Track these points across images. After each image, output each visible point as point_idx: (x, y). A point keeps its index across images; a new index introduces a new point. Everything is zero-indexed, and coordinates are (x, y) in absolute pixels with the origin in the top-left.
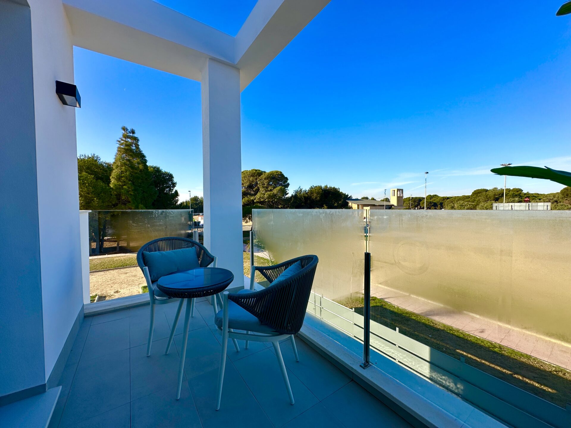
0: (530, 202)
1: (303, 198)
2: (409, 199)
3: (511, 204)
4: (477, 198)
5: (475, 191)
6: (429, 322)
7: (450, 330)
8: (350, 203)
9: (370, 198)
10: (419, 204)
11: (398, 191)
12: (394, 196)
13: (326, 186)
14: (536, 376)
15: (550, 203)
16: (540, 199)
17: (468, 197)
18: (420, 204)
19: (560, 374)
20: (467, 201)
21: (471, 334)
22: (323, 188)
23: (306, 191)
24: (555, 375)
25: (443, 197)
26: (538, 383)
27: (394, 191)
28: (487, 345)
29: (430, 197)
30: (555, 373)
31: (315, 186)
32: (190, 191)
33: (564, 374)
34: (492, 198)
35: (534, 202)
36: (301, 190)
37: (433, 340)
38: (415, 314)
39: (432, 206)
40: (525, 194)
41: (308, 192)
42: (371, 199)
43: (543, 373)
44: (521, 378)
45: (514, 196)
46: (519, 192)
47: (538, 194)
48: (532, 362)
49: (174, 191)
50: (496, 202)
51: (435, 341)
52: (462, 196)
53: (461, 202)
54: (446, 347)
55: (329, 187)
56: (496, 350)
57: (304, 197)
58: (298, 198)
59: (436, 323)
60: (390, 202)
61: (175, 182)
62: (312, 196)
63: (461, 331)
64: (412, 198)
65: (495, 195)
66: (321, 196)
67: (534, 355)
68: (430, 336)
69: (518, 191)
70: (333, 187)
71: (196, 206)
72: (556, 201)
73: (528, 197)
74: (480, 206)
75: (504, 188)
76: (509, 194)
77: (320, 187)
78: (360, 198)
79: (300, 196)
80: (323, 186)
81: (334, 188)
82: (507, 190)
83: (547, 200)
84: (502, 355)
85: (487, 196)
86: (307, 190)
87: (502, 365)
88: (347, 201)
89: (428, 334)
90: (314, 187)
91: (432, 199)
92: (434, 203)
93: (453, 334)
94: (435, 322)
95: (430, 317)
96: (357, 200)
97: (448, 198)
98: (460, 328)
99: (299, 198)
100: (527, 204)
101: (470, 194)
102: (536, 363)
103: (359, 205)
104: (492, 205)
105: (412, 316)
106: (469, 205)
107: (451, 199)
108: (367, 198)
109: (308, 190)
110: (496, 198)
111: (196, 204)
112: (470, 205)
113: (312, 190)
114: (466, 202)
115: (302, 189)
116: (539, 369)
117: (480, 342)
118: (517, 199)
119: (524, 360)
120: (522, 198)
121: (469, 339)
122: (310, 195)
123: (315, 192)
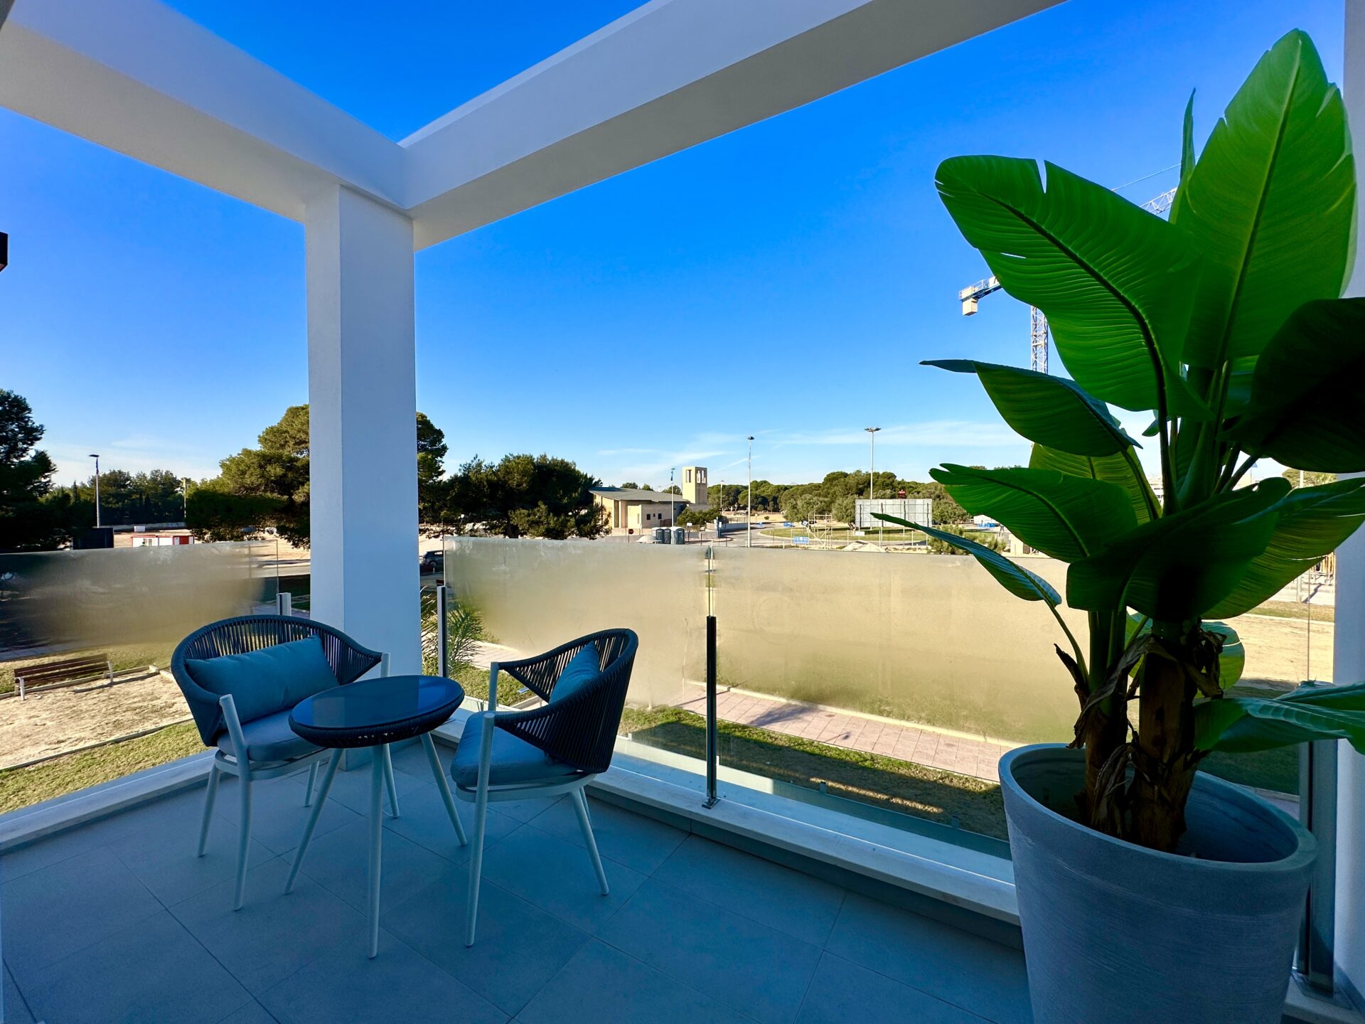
0: (905, 498)
1: (485, 483)
2: (717, 489)
3: (881, 501)
4: (831, 489)
5: (828, 476)
6: (765, 738)
7: (799, 744)
8: (597, 496)
9: (641, 485)
10: (736, 500)
11: (696, 473)
12: (690, 482)
13: (544, 457)
14: (919, 792)
15: (931, 500)
16: (918, 493)
17: (818, 487)
18: (738, 499)
19: (947, 782)
20: (816, 495)
21: (831, 746)
22: (535, 460)
23: (492, 467)
24: (941, 784)
25: (779, 486)
26: (921, 803)
27: (690, 471)
28: (854, 759)
29: (757, 485)
30: (941, 781)
31: (515, 455)
32: (97, 456)
33: (951, 781)
34: (854, 490)
35: (911, 498)
36: (479, 465)
37: (772, 769)
38: (740, 727)
39: (760, 503)
40: (899, 483)
41: (499, 471)
42: (644, 489)
43: (927, 786)
44: (900, 802)
45: (885, 486)
46: (891, 480)
47: (916, 483)
48: (914, 772)
49: (32, 453)
50: (861, 497)
51: (776, 771)
52: (809, 484)
53: (808, 496)
54: (795, 777)
55: (550, 459)
56: (867, 764)
57: (488, 481)
58: (471, 484)
59: (777, 736)
60: (681, 494)
61: (37, 424)
62: (509, 479)
63: (816, 743)
64: (724, 486)
65: (858, 484)
66: (531, 480)
67: (915, 760)
68: (768, 763)
69: (889, 478)
70: (559, 459)
71: (117, 503)
72: (938, 496)
73: (903, 488)
74: (836, 504)
75: (871, 472)
76: (877, 483)
77: (529, 460)
78: (618, 486)
79: (477, 479)
80: (536, 456)
81: (562, 461)
82: (875, 474)
83: (928, 495)
84: (875, 771)
85: (846, 486)
86: (496, 465)
87: (875, 787)
88: (591, 492)
89: (764, 761)
90: (514, 457)
91: (759, 490)
92: (762, 497)
93: (803, 751)
94: (774, 735)
95: (765, 727)
96: (612, 489)
97: (786, 488)
98: (814, 738)
99: (475, 485)
100: (903, 500)
101: (821, 481)
102: (918, 772)
103: (618, 501)
104: (854, 502)
105: (735, 731)
106: (819, 503)
107: (791, 490)
108: (634, 486)
109: (499, 465)
110: (860, 489)
111: (119, 497)
112: (821, 502)
113: (508, 466)
114: (816, 498)
115: (481, 463)
116: (922, 781)
117: (844, 757)
118: (888, 492)
119: (903, 771)
120: (895, 491)
121: (829, 754)
122: (504, 477)
123: (515, 470)
